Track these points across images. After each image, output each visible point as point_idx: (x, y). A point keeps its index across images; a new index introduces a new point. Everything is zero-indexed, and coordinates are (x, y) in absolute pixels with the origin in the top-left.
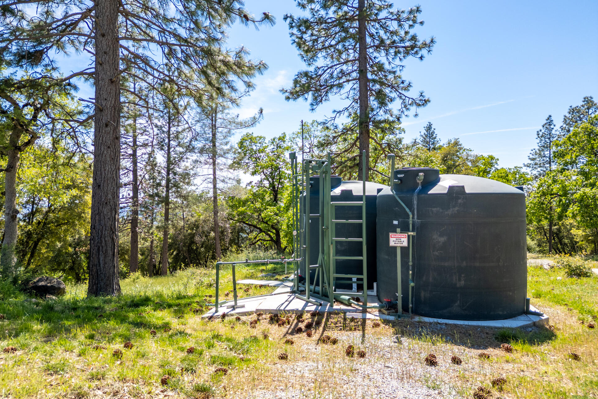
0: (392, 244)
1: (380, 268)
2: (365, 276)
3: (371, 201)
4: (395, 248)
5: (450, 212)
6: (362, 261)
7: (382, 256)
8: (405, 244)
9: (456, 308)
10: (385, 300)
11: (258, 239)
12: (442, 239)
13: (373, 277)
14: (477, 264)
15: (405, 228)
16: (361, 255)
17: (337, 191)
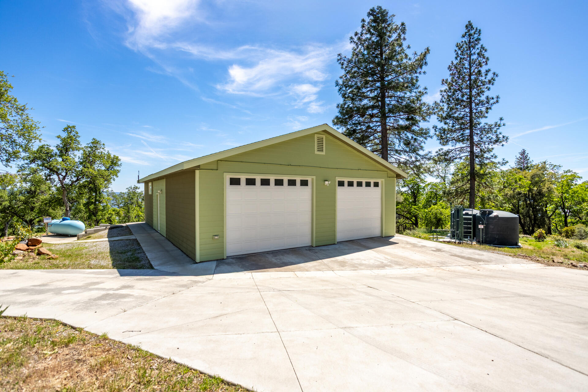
0: (479, 227)
1: (477, 233)
2: (472, 235)
3: (474, 216)
4: (480, 228)
5: (494, 221)
6: (471, 231)
7: (477, 230)
8: (483, 228)
9: (496, 242)
10: (477, 240)
11: (404, 222)
12: (492, 227)
13: (474, 236)
14: (502, 233)
15: (483, 224)
16: (471, 234)
17: (464, 212)
